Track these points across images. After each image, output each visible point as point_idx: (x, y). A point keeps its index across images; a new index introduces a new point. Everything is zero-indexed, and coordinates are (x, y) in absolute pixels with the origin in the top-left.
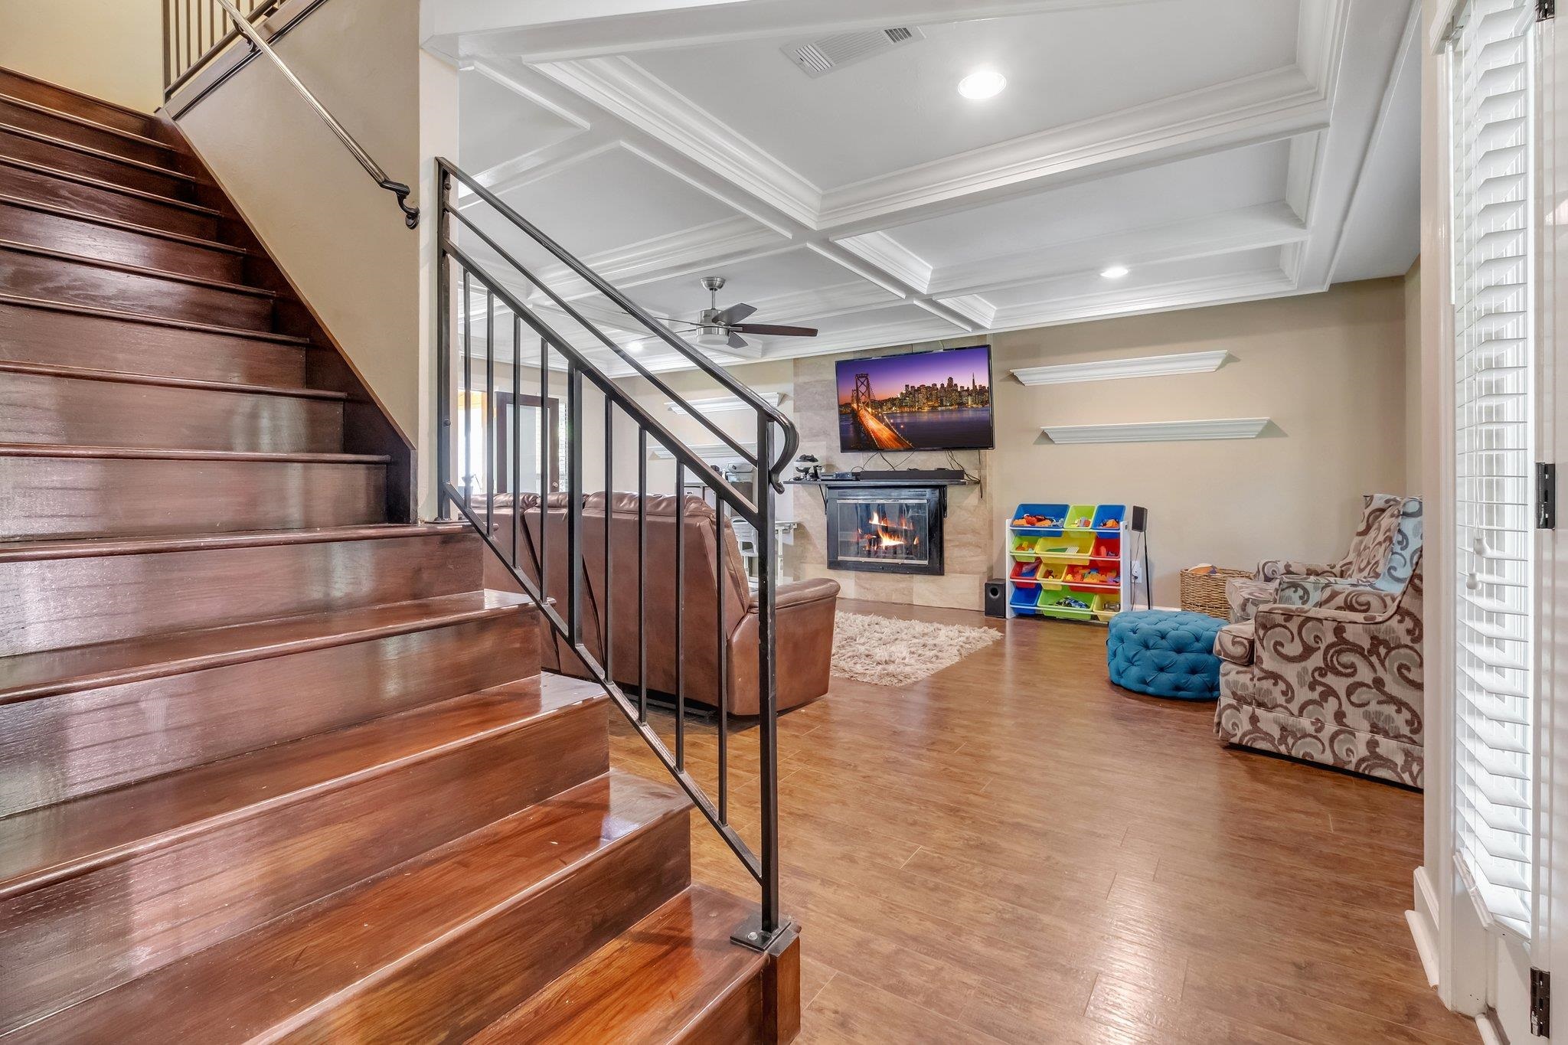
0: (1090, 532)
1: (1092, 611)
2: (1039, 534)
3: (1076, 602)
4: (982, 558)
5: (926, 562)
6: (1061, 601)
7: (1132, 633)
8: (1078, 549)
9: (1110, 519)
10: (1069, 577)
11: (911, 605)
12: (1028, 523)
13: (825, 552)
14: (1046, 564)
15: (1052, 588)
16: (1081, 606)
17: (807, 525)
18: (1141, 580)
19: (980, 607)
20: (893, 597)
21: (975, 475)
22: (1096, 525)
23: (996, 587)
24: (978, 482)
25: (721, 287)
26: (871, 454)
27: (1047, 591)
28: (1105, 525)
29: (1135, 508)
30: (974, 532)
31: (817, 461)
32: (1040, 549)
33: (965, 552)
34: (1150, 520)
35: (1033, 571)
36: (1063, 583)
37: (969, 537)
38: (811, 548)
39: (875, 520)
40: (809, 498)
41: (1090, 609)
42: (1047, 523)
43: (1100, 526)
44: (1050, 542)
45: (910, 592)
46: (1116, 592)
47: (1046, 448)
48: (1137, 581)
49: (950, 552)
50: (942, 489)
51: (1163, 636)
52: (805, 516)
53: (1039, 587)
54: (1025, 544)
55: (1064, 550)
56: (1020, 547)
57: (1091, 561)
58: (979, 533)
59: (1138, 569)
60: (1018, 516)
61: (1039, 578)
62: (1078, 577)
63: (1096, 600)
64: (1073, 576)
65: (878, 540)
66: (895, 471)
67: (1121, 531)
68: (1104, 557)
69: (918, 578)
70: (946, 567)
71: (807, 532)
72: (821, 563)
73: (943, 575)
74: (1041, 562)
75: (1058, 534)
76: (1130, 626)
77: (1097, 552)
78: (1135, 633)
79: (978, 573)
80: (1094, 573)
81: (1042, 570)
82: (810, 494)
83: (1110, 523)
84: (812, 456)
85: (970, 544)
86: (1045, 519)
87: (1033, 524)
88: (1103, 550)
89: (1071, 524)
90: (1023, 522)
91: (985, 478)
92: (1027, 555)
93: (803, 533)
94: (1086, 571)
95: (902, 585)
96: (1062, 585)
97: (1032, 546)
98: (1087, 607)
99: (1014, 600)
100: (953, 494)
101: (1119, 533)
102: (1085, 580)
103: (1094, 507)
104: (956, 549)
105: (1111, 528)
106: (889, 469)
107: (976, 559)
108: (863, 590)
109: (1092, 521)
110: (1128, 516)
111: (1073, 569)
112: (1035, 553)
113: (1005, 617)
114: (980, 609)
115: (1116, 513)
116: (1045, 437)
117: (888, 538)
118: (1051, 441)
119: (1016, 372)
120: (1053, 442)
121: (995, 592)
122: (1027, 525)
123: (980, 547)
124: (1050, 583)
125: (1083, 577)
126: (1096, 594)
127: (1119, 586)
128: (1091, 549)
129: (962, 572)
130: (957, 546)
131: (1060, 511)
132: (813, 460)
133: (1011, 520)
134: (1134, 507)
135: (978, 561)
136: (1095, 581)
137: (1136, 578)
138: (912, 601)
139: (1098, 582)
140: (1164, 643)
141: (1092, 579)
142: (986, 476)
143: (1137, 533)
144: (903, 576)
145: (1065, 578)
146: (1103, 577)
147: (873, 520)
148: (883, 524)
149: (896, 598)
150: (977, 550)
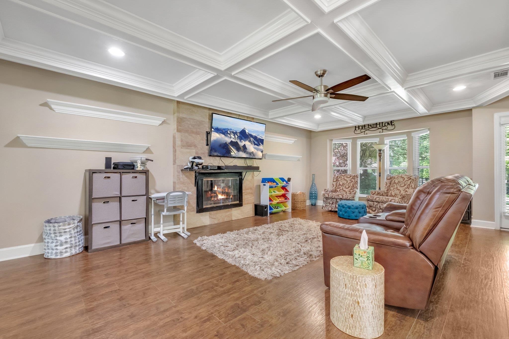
3: (278, 207)
5: (238, 202)
16: (280, 208)
19: (253, 215)
27: (272, 205)
30: (251, 188)
33: (248, 196)
37: (249, 191)
39: (216, 188)
40: (186, 178)
41: (282, 208)
42: (275, 184)
45: (231, 215)
49: (245, 197)
52: (184, 188)
55: (275, 192)
57: (282, 194)
60: (264, 182)
65: (217, 196)
69: (234, 209)
70: (243, 203)
73: (242, 206)
79: (252, 203)
82: (187, 176)
85: (250, 193)
95: (228, 213)
101: (289, 185)
107: (251, 198)
108: (213, 220)
111: (277, 197)
113: (267, 216)
114: (253, 216)
117: (221, 195)
123: (253, 194)
127: (290, 200)
129: (248, 204)
130: (246, 194)
138: (232, 219)
144: (228, 209)
147: (214, 188)
148: (218, 190)
149: (226, 219)
150: (252, 195)
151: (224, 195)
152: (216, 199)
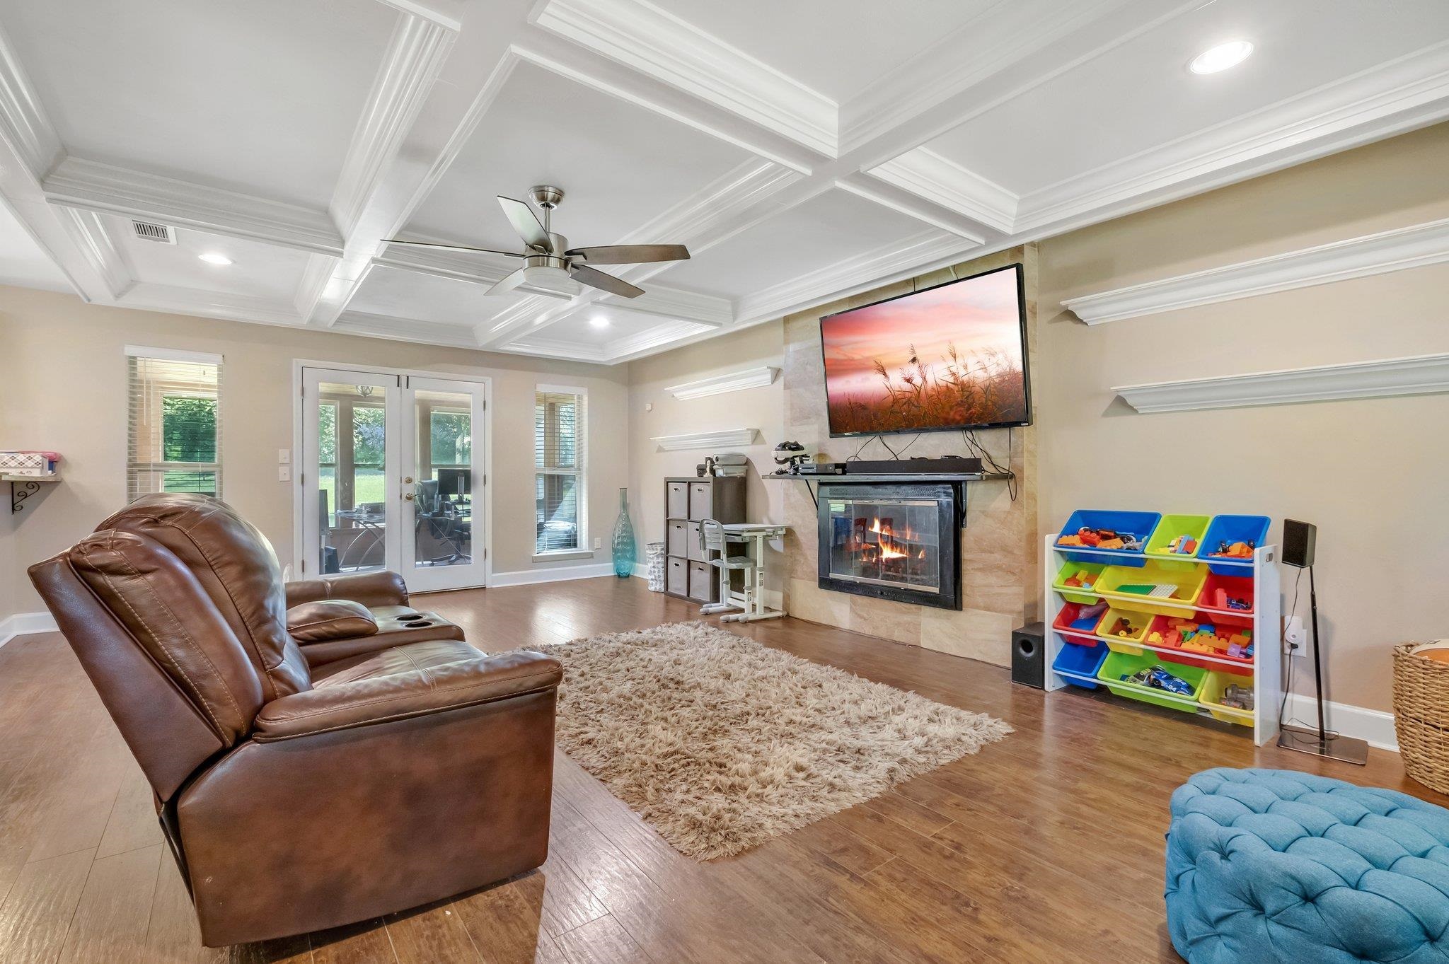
0: (1196, 564)
1: (1197, 701)
2: (1104, 561)
3: (1170, 678)
4: (1017, 589)
5: (936, 590)
6: (1143, 673)
7: (1215, 856)
8: (1174, 588)
9: (1239, 540)
10: (1156, 637)
11: (917, 647)
12: (1084, 541)
13: (816, 566)
14: (1118, 611)
15: (1125, 651)
16: (1178, 687)
17: (796, 530)
18: (1305, 651)
20: (896, 633)
21: (1004, 464)
22: (1204, 553)
23: (1030, 640)
24: (1008, 477)
25: (557, 201)
26: (869, 438)
27: (1119, 654)
28: (1225, 551)
29: (1289, 525)
30: (1006, 550)
31: (802, 449)
32: (1105, 585)
33: (992, 579)
34: (1322, 547)
35: (1095, 618)
36: (1143, 646)
37: (997, 557)
38: (802, 561)
39: (876, 528)
40: (796, 497)
41: (1194, 697)
42: (1116, 543)
43: (1216, 552)
44: (1127, 576)
45: (917, 629)
46: (1249, 673)
47: (1125, 422)
48: (1295, 652)
49: (972, 579)
50: (958, 487)
51: (1310, 897)
52: (795, 520)
53: (1102, 648)
54: (1082, 574)
55: (1148, 589)
56: (1073, 580)
57: (1198, 613)
58: (1011, 553)
59: (1298, 630)
60: (1070, 530)
61: (1102, 632)
62: (1173, 638)
63: (1208, 681)
64: (1164, 636)
65: (878, 551)
66: (898, 461)
67: (1257, 565)
68: (1222, 608)
69: (927, 612)
70: (966, 599)
71: (798, 540)
72: (814, 580)
73: (961, 610)
74: (1107, 607)
75: (1139, 563)
76: (1215, 831)
77: (1209, 598)
78: (1225, 855)
79: (1011, 612)
80: (1206, 633)
81: (1109, 619)
83: (1236, 548)
84: (796, 444)
85: (999, 568)
86: (1116, 536)
87: (1093, 544)
88: (1221, 595)
89: (1157, 547)
90: (1075, 540)
91: (1021, 471)
92: (1085, 593)
93: (792, 540)
94: (1189, 629)
95: (906, 618)
96: (1144, 650)
97: (1091, 580)
98: (1191, 690)
99: (1062, 662)
100: (977, 495)
101: (1252, 569)
102: (1185, 646)
103: (1207, 519)
104: (979, 574)
105: (1239, 557)
106: (890, 457)
107: (1008, 591)
108: (860, 620)
109: (1200, 541)
110: (1275, 538)
111: (1164, 624)
112: (1094, 592)
113: (1043, 688)
115: (1252, 530)
116: (1121, 403)
117: (889, 550)
118: (1132, 410)
119: (1071, 303)
120: (1136, 411)
121: (1028, 648)
122: (1082, 545)
123: (1014, 574)
124: (1120, 642)
125: (1181, 638)
126: (1208, 670)
127: (1252, 663)
128: (1197, 592)
129: (987, 608)
130: (980, 570)
131: (1144, 524)
132: (797, 447)
133: (1055, 536)
134: (1288, 523)
135: (1013, 596)
136: (1204, 649)
137: (1294, 646)
138: (919, 642)
139: (1211, 652)
140: (1309, 914)
141: (1200, 644)
142: (1023, 468)
143: (1292, 569)
144: (908, 606)
145: (1147, 636)
146: (1222, 643)
147: (872, 526)
148: (884, 533)
149: (899, 635)
150: (1013, 578)
151: (898, 550)
152: (874, 559)
